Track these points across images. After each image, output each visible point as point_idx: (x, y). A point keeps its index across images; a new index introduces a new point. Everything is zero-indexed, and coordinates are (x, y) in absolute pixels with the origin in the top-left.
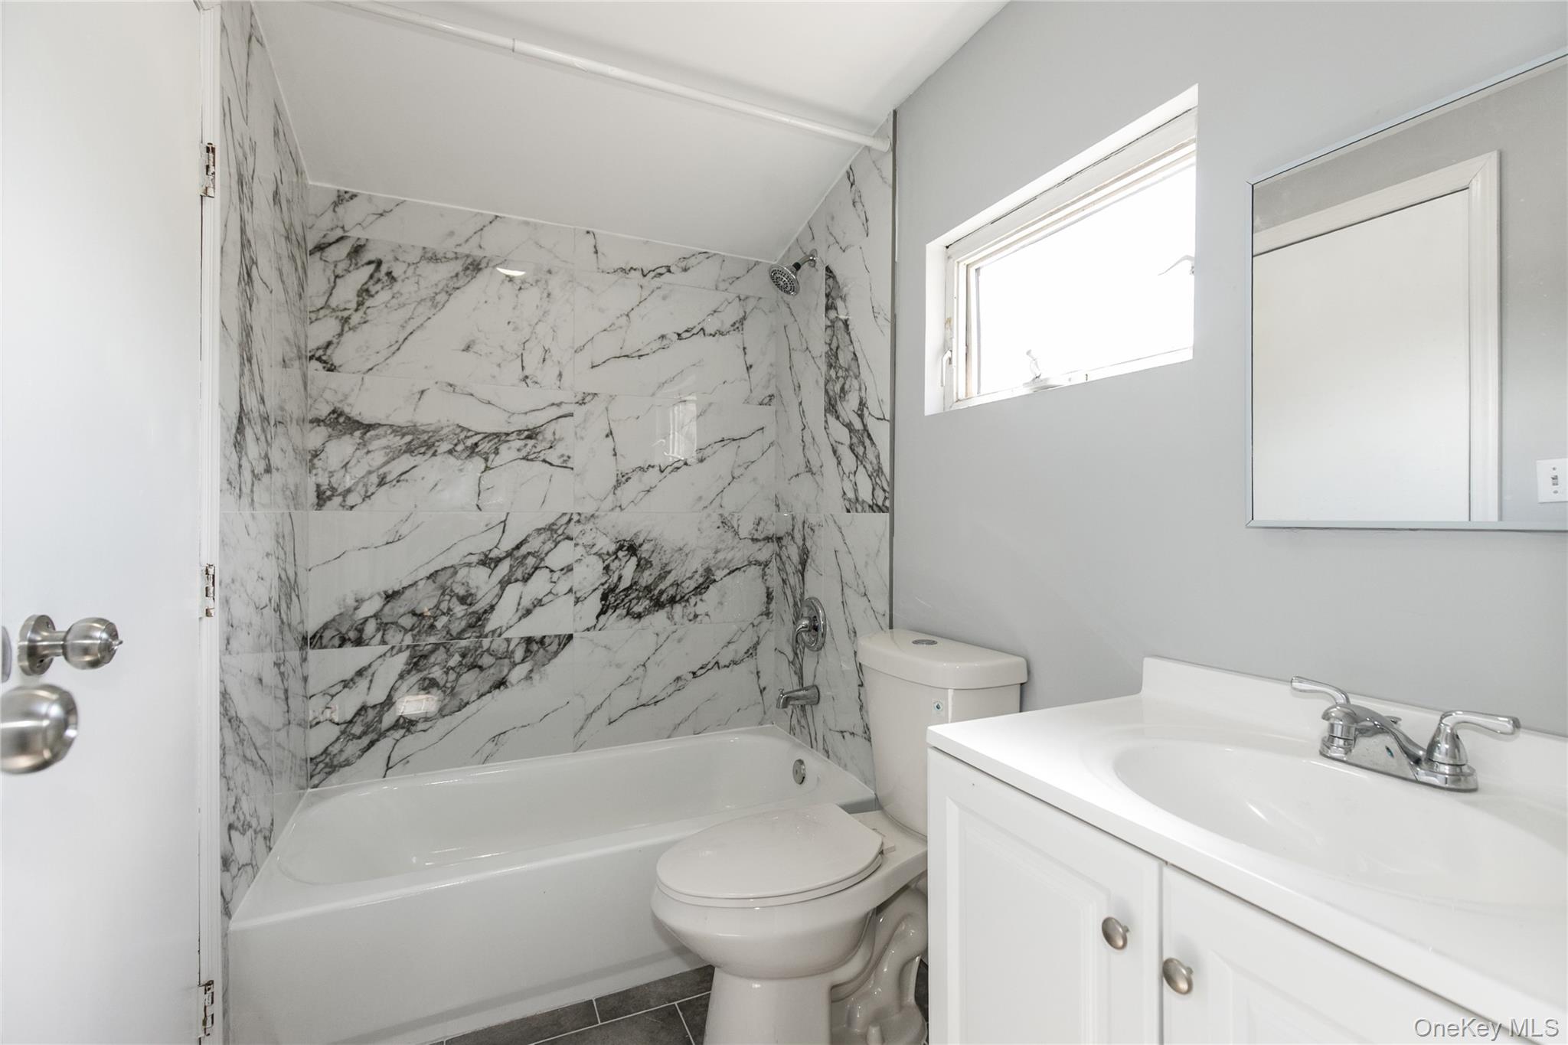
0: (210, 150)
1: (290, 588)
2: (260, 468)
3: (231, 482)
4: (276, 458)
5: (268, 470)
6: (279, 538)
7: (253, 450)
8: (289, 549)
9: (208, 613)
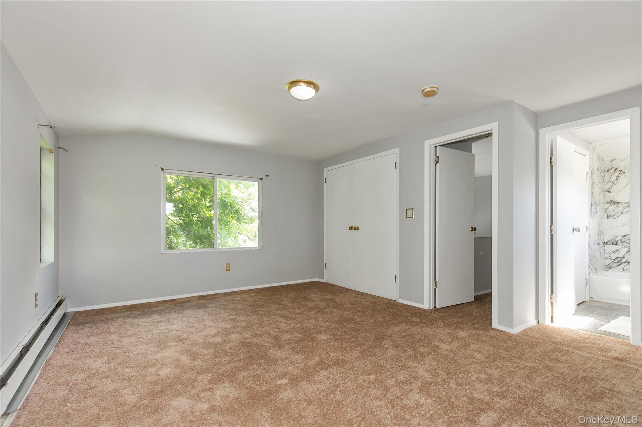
0: (587, 173)
1: (601, 233)
2: (595, 212)
3: (590, 215)
4: (598, 210)
5: (596, 213)
6: (598, 224)
7: (593, 210)
8: (601, 225)
9: (587, 232)
